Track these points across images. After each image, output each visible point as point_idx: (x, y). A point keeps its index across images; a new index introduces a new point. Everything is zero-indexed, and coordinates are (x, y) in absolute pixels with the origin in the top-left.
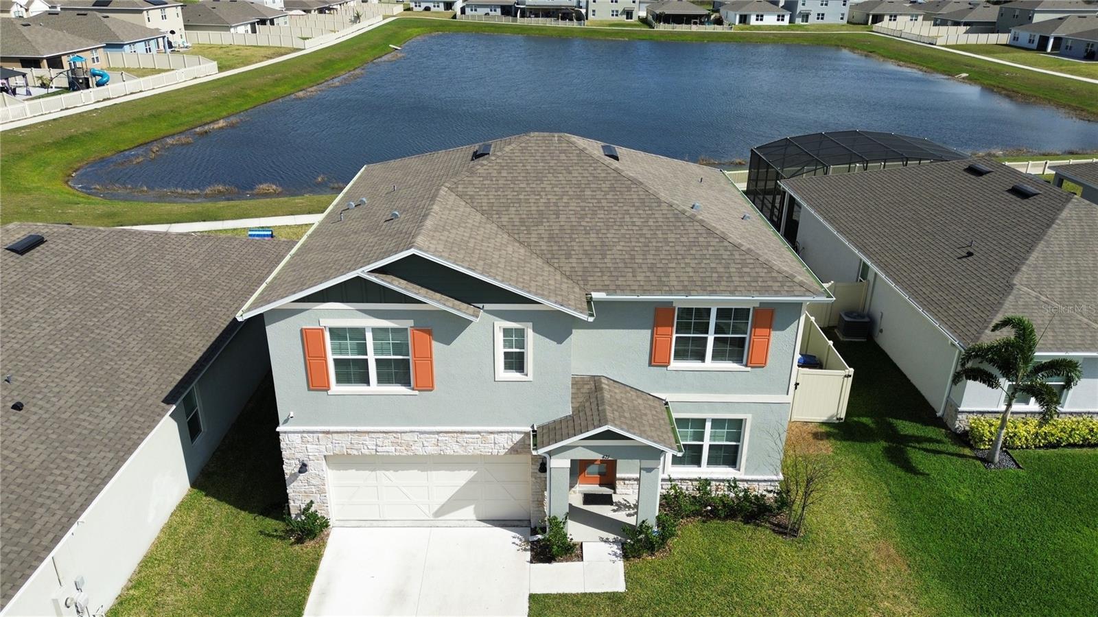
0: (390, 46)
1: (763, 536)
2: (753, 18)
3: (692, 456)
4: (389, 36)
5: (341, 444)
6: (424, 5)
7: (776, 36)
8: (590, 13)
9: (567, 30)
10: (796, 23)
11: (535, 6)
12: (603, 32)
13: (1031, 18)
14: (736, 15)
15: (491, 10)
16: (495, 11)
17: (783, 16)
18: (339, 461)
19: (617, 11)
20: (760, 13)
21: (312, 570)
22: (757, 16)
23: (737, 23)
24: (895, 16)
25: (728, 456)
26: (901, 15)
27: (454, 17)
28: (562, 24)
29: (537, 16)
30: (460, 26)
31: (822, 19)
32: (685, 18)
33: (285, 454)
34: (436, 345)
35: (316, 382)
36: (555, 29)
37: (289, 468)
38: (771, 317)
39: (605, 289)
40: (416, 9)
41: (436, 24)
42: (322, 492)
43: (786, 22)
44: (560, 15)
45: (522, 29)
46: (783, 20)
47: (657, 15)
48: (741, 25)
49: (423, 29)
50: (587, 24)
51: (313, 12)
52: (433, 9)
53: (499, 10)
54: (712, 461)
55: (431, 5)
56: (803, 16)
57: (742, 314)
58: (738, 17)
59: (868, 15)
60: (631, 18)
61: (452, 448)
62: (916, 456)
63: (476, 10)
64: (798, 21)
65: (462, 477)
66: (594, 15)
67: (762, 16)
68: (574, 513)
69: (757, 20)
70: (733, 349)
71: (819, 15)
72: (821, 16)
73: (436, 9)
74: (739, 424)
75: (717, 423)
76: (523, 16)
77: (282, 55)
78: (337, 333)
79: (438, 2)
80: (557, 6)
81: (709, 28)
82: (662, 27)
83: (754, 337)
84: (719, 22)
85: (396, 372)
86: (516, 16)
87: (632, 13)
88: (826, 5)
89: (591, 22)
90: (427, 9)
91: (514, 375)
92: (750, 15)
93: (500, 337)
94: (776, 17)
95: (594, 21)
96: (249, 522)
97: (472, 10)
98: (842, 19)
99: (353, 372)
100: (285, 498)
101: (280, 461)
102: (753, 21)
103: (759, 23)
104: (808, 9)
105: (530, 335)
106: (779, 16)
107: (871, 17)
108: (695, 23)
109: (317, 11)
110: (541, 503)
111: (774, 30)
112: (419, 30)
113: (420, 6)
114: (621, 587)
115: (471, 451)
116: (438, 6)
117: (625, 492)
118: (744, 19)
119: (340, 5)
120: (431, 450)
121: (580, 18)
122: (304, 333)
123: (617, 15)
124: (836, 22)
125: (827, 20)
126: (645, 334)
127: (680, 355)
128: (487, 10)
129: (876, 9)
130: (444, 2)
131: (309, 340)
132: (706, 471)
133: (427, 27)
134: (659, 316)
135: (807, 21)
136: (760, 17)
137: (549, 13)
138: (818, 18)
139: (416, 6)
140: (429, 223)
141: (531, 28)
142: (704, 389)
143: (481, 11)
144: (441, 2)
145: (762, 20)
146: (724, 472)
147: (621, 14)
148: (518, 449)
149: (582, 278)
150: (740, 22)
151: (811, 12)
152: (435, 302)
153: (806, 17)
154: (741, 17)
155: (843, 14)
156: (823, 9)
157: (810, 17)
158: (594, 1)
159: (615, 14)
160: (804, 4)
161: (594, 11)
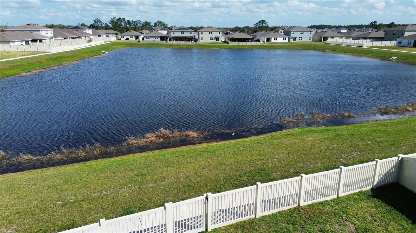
0: (102, 51)
2: (273, 39)
4: (104, 48)
6: (125, 37)
7: (286, 46)
8: (200, 39)
9: (190, 45)
10: (291, 41)
11: (175, 36)
12: (207, 46)
13: (403, 34)
14: (265, 38)
15: (156, 39)
16: (158, 39)
17: (286, 38)
19: (212, 38)
20: (275, 37)
22: (274, 38)
23: (266, 41)
24: (333, 37)
26: (335, 37)
27: (139, 41)
28: (188, 43)
29: (176, 40)
30: (141, 45)
31: (302, 39)
32: (243, 40)
36: (185, 45)
40: (122, 39)
41: (130, 44)
43: (287, 41)
44: (187, 39)
45: (170, 46)
46: (285, 40)
47: (230, 38)
48: (267, 42)
49: (123, 46)
50: (199, 43)
51: (68, 38)
52: (130, 39)
53: (159, 39)
55: (129, 37)
56: (293, 38)
58: (266, 39)
59: (321, 37)
60: (219, 41)
63: (149, 39)
66: (202, 40)
67: (276, 38)
69: (274, 40)
71: (300, 38)
72: (301, 38)
73: (131, 39)
76: (170, 40)
79: (132, 36)
80: (185, 36)
81: (255, 43)
82: (233, 43)
84: (258, 41)
86: (167, 40)
87: (219, 39)
88: (303, 33)
89: (201, 42)
90: (127, 39)
92: (271, 38)
94: (283, 39)
95: (202, 42)
97: (147, 39)
98: (310, 39)
102: (273, 40)
104: (295, 35)
106: (284, 38)
107: (323, 38)
108: (248, 41)
109: (71, 39)
111: (283, 44)
112: (121, 46)
113: (124, 38)
116: (132, 38)
118: (268, 40)
119: (85, 37)
121: (196, 40)
123: (212, 40)
124: (307, 41)
125: (303, 40)
128: (154, 38)
129: (325, 35)
130: (135, 36)
133: (125, 45)
135: (295, 40)
136: (275, 39)
137: (182, 39)
138: (300, 39)
139: (122, 38)
141: (174, 45)
143: (151, 39)
144: (133, 36)
145: (276, 40)
147: (214, 39)
150: (267, 41)
151: (297, 37)
153: (294, 39)
154: (267, 39)
155: (310, 37)
156: (302, 35)
157: (296, 38)
158: (202, 34)
159: (211, 39)
160: (293, 33)
161: (202, 38)
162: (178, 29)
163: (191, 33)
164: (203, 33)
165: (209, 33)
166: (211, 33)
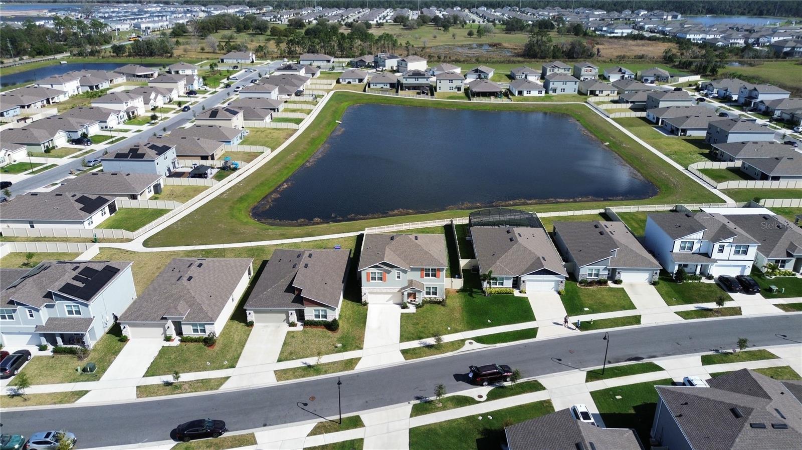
0: (336, 121)
1: (440, 306)
3: (428, 293)
4: (334, 112)
5: (371, 290)
8: (438, 88)
9: (425, 102)
10: (550, 94)
11: (408, 83)
12: (443, 103)
13: (659, 104)
14: (516, 91)
15: (384, 85)
16: (386, 85)
17: (541, 91)
18: (371, 293)
21: (367, 310)
22: (527, 91)
24: (602, 91)
25: (435, 293)
26: (605, 90)
27: (365, 90)
29: (409, 88)
32: (488, 94)
33: (362, 292)
34: (387, 274)
35: (368, 280)
37: (363, 294)
38: (440, 270)
39: (413, 266)
40: (343, 82)
41: (356, 98)
42: (367, 298)
43: (543, 94)
46: (541, 93)
47: (473, 92)
49: (349, 102)
50: (436, 98)
52: (352, 82)
53: (389, 85)
54: (433, 294)
55: (351, 80)
56: (553, 90)
57: (435, 269)
59: (588, 90)
60: (460, 91)
61: (389, 291)
62: (474, 295)
63: (376, 85)
64: (551, 92)
65: (390, 296)
66: (440, 89)
67: (530, 91)
68: (408, 302)
69: (527, 93)
70: (434, 275)
72: (563, 90)
73: (354, 83)
74: (436, 288)
75: (433, 288)
76: (402, 89)
77: (291, 135)
78: (372, 273)
79: (355, 79)
80: (420, 84)
82: (475, 100)
83: (437, 273)
85: (381, 279)
86: (398, 89)
87: (460, 88)
88: (566, 84)
89: (438, 95)
90: (349, 83)
91: (399, 279)
92: (523, 91)
93: (396, 273)
94: (538, 92)
95: (440, 95)
96: (355, 304)
97: (374, 86)
98: (575, 91)
99: (374, 279)
100: (361, 299)
101: (361, 293)
102: (525, 94)
103: (529, 95)
104: (556, 86)
105: (401, 272)
107: (589, 92)
110: (403, 300)
111: (536, 99)
113: (345, 80)
114: (415, 312)
115: (392, 291)
116: (355, 81)
117: (417, 300)
120: (385, 291)
122: (367, 273)
124: (571, 93)
125: (566, 92)
126: (420, 272)
127: (426, 276)
128: (382, 86)
129: (592, 87)
130: (358, 79)
131: (368, 274)
132: (431, 296)
134: (422, 270)
135: (555, 93)
136: (529, 92)
137: (416, 87)
138: (561, 91)
140: (385, 255)
142: (430, 282)
143: (379, 86)
145: (530, 93)
146: (435, 296)
147: (455, 88)
148: (399, 291)
149: (409, 264)
150: (518, 95)
151: (558, 88)
152: (386, 268)
153: (555, 91)
154: (519, 92)
155: (575, 89)
156: (564, 86)
157: (557, 90)
158: (440, 82)
159: (451, 88)
160: (553, 84)
161: (440, 87)
162: (411, 74)
163: (427, 80)
164: (442, 81)
165: (449, 81)
166: (451, 81)
